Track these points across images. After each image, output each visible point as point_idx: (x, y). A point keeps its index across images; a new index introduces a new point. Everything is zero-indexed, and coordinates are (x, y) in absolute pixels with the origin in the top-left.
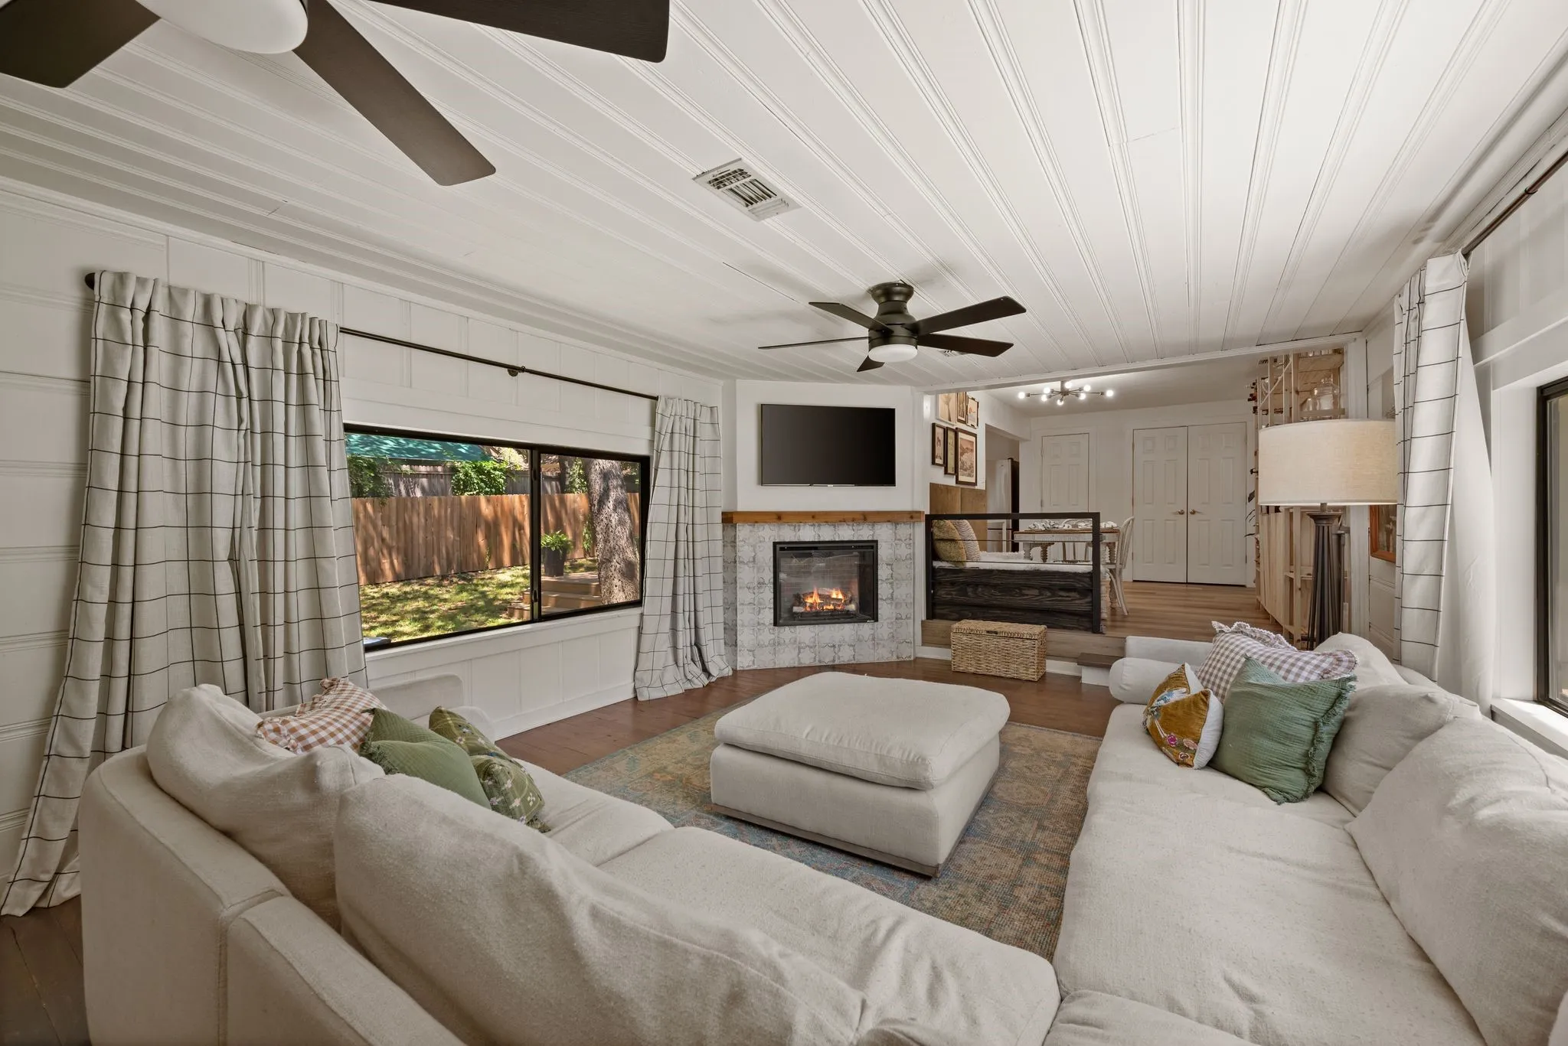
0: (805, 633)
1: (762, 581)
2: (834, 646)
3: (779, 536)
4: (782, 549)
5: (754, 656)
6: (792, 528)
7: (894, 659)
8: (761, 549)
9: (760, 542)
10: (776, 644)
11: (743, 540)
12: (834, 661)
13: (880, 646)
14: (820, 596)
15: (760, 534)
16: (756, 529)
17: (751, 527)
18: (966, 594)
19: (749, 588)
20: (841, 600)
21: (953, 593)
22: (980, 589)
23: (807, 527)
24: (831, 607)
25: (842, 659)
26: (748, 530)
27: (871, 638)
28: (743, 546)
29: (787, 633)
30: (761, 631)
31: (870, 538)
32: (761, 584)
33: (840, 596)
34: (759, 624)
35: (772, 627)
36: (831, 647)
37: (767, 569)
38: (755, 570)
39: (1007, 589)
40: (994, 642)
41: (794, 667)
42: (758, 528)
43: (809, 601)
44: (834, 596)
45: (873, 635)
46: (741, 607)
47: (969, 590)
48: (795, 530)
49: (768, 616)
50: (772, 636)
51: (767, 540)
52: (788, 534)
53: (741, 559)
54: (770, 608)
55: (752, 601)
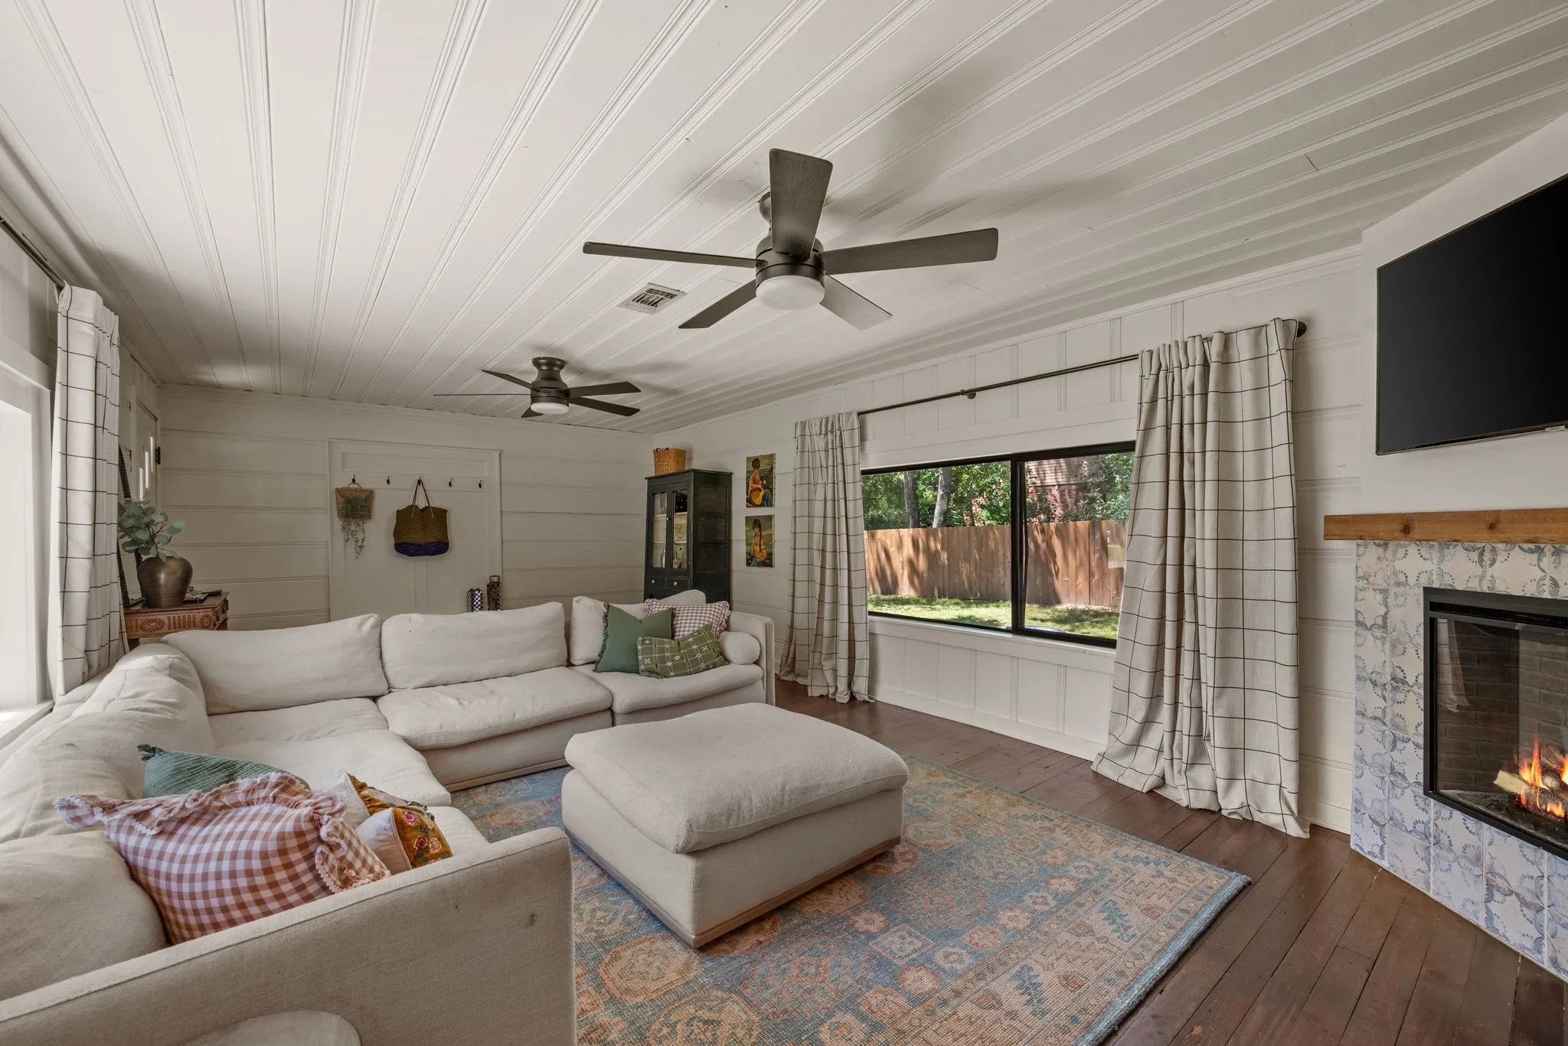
1: (1400, 675)
3: (1441, 574)
4: (1447, 608)
5: (1382, 837)
6: (1475, 555)
8: (1402, 599)
9: (1398, 584)
10: (1430, 837)
11: (1363, 577)
15: (1399, 565)
16: (1389, 554)
17: (1380, 550)
19: (1374, 684)
23: (1517, 554)
26: (1374, 557)
29: (1453, 822)
30: (1400, 793)
32: (1398, 681)
34: (1394, 772)
35: (1421, 793)
37: (1411, 651)
38: (1388, 646)
42: (1395, 552)
48: (1481, 560)
50: (1422, 816)
51: (1412, 581)
52: (1464, 570)
55: (1379, 713)
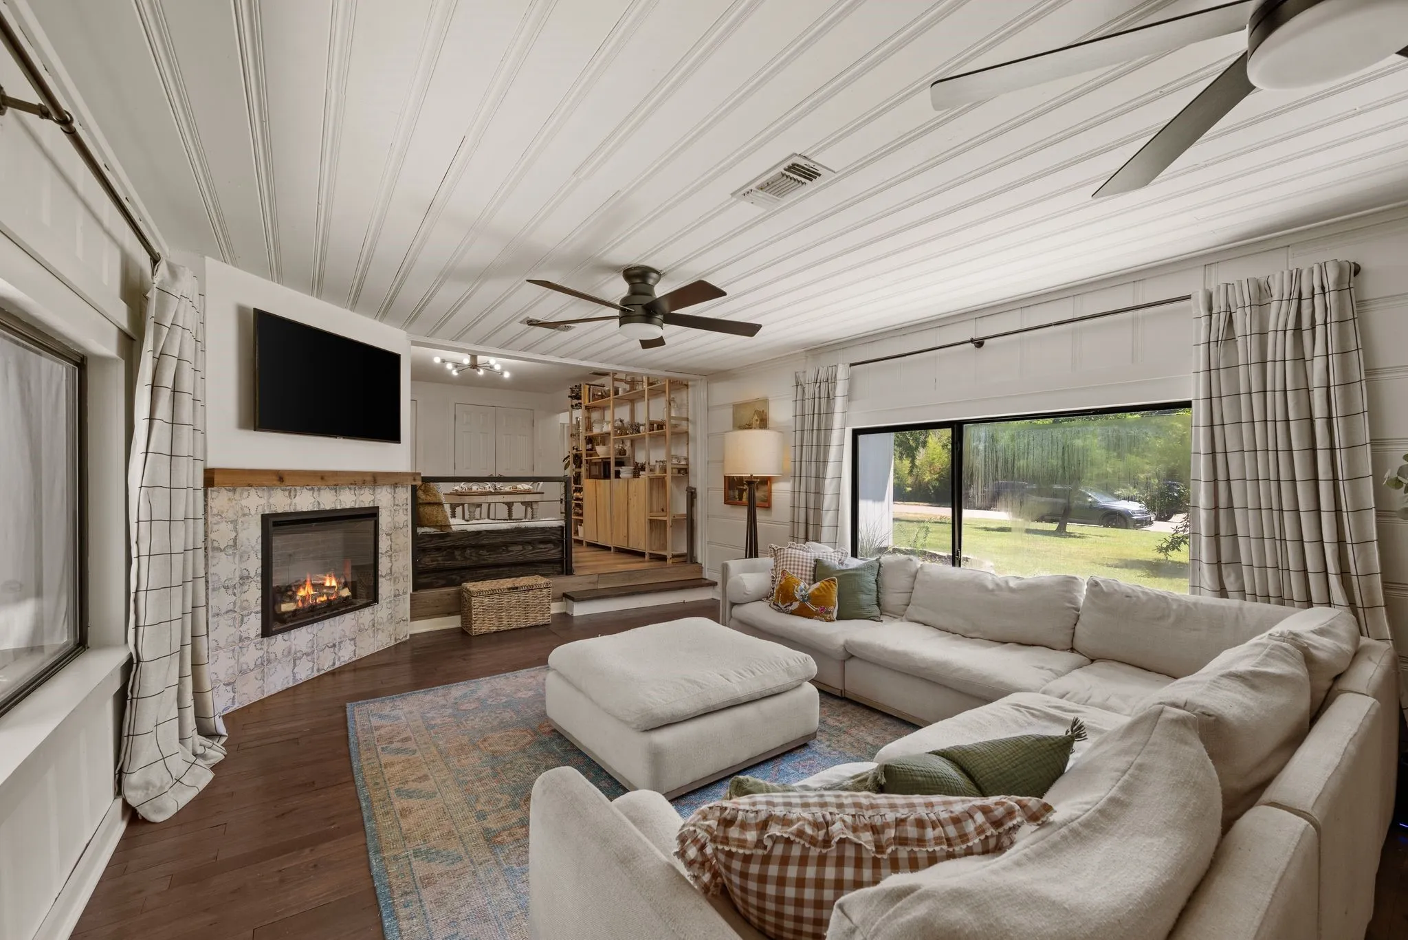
0: (301, 637)
1: (246, 573)
2: (334, 645)
3: (269, 506)
4: (273, 524)
5: (234, 690)
6: (287, 493)
7: (393, 643)
8: (246, 525)
9: (244, 515)
10: (265, 663)
11: (218, 514)
12: (334, 664)
13: (380, 631)
14: (314, 586)
15: (244, 503)
16: (237, 496)
17: (230, 494)
18: (454, 559)
19: (227, 588)
20: (334, 587)
21: (440, 559)
22: (468, 551)
23: (305, 491)
24: (325, 598)
25: (342, 659)
26: (226, 499)
27: (371, 624)
28: (218, 523)
29: (279, 642)
30: (245, 650)
31: (371, 505)
32: (244, 579)
33: (334, 583)
34: (241, 640)
35: (259, 639)
36: (331, 647)
37: (253, 556)
38: (237, 558)
39: (492, 548)
40: (514, 598)
41: (288, 689)
42: (241, 495)
43: (302, 593)
44: (327, 584)
45: (373, 620)
46: (216, 619)
47: (457, 553)
48: (290, 496)
49: (254, 623)
50: (260, 653)
51: (253, 512)
52: (282, 502)
53: (216, 544)
54: (257, 613)
55: (231, 606)
